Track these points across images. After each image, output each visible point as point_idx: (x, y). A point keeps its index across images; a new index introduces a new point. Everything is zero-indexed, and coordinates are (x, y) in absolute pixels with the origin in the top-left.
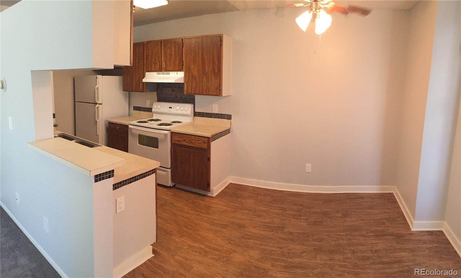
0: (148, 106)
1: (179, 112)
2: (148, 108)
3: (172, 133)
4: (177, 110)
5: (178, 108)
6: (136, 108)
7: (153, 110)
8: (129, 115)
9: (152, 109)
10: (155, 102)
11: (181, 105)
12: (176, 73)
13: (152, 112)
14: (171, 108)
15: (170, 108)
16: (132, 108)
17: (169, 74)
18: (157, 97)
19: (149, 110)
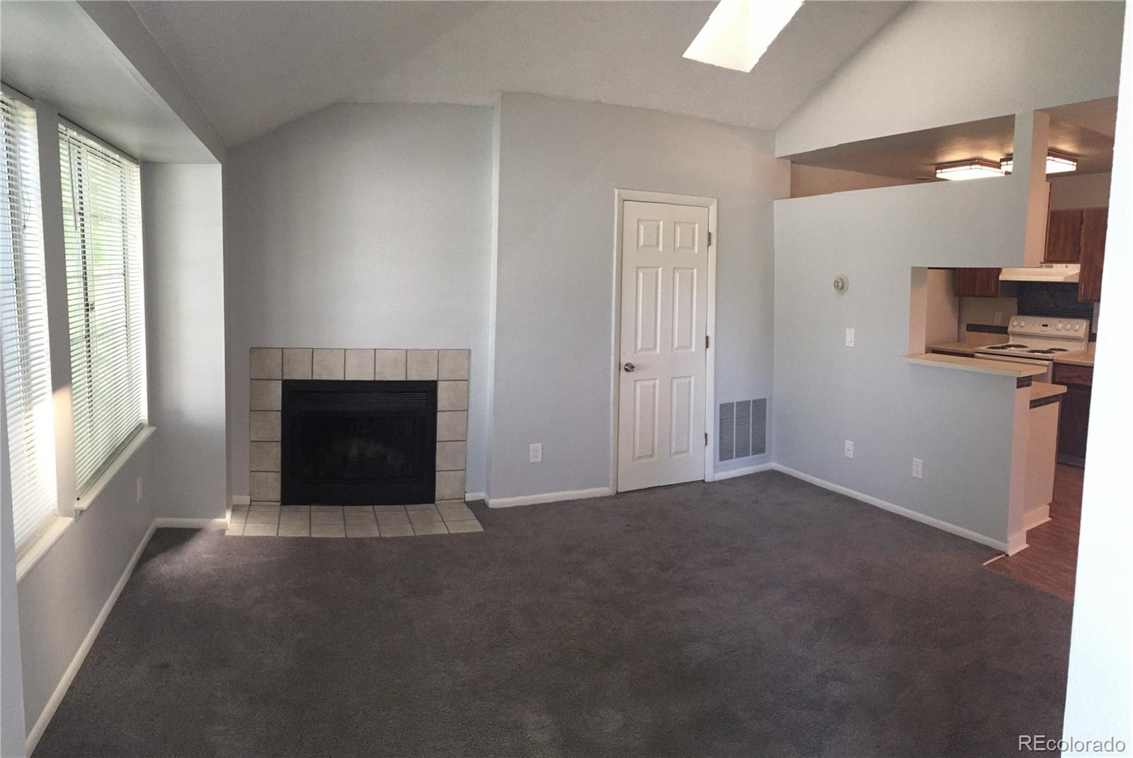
0: (997, 322)
1: (1063, 333)
2: (998, 327)
3: (1055, 364)
4: (1058, 330)
5: (1060, 326)
6: (971, 328)
7: (1009, 330)
8: (958, 337)
9: (1007, 328)
10: (1013, 315)
11: (1064, 320)
12: (1064, 265)
13: (1007, 333)
14: (1047, 326)
15: (1043, 325)
16: (964, 327)
17: (1052, 267)
18: (1016, 308)
19: (1003, 330)
